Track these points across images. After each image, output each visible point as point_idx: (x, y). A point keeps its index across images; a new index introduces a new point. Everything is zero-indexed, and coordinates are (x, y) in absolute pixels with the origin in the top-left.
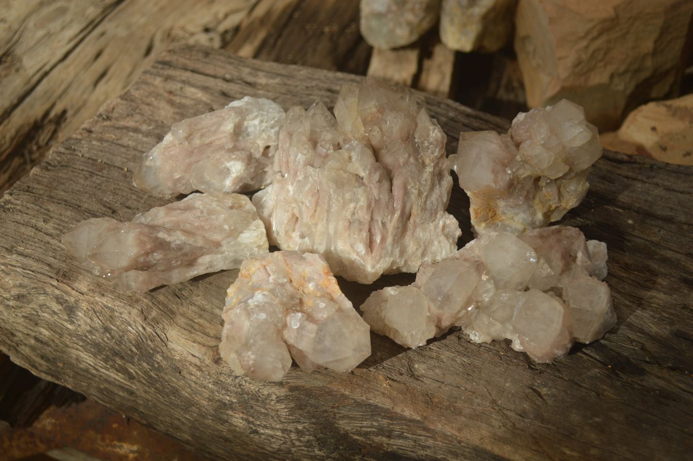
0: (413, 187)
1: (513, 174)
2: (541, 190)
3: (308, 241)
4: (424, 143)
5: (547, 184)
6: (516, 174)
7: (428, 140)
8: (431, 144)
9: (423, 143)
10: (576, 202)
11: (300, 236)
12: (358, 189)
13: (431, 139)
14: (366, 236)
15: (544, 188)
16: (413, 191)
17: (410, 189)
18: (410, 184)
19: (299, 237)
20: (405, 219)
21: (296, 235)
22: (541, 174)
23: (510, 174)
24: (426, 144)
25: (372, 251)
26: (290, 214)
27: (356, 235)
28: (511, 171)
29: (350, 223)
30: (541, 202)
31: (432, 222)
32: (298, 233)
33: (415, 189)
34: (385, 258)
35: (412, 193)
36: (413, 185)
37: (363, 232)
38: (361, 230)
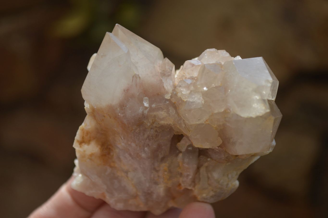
1: (150, 111)
2: (177, 155)
5: (187, 150)
6: (155, 113)
10: (212, 197)
15: (181, 155)
22: (185, 132)
23: (146, 108)
28: (150, 104)
30: (170, 172)
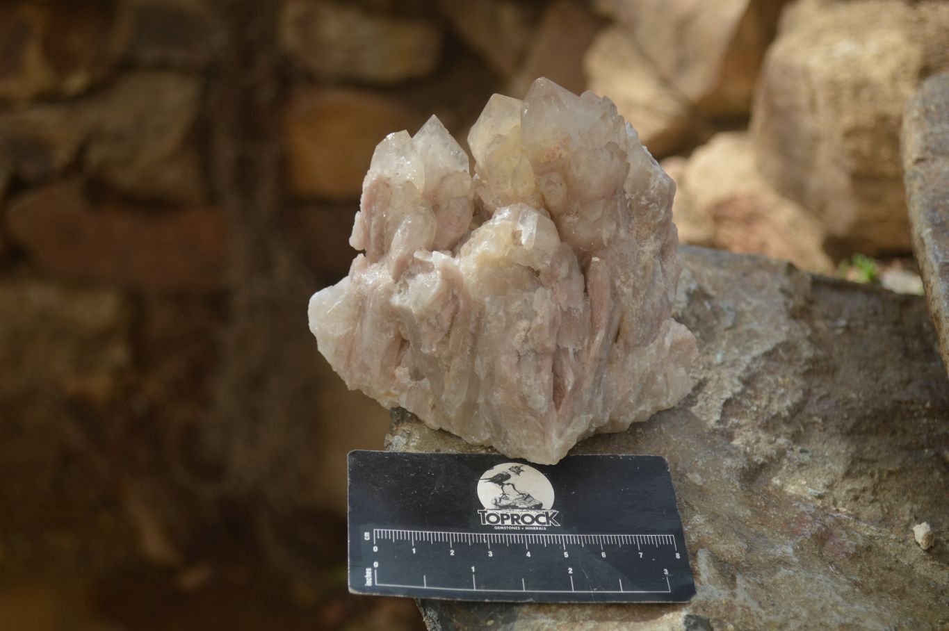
0: (624, 283)
3: (428, 385)
4: (640, 200)
7: (646, 195)
8: (652, 200)
9: (638, 199)
11: (410, 374)
12: (532, 293)
13: (652, 192)
14: (549, 380)
16: (625, 289)
17: (619, 287)
18: (619, 278)
19: (409, 377)
20: (610, 342)
21: (402, 373)
24: (644, 201)
25: (557, 408)
26: (391, 335)
27: (532, 380)
29: (519, 357)
31: (652, 342)
32: (407, 369)
33: (628, 287)
34: (579, 415)
35: (623, 294)
36: (624, 280)
37: (542, 373)
38: (538, 370)
